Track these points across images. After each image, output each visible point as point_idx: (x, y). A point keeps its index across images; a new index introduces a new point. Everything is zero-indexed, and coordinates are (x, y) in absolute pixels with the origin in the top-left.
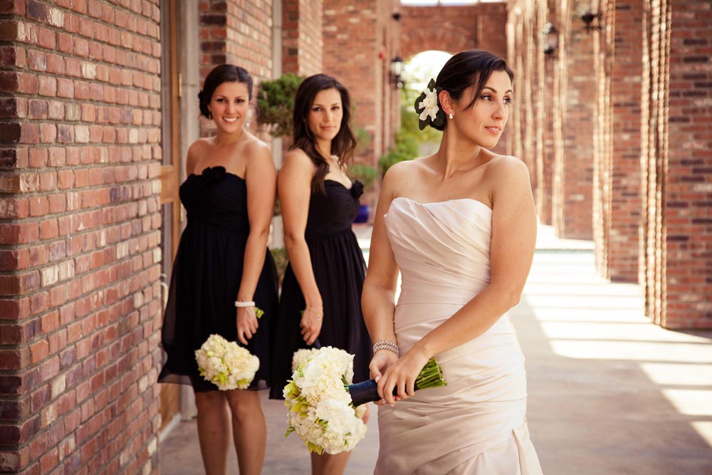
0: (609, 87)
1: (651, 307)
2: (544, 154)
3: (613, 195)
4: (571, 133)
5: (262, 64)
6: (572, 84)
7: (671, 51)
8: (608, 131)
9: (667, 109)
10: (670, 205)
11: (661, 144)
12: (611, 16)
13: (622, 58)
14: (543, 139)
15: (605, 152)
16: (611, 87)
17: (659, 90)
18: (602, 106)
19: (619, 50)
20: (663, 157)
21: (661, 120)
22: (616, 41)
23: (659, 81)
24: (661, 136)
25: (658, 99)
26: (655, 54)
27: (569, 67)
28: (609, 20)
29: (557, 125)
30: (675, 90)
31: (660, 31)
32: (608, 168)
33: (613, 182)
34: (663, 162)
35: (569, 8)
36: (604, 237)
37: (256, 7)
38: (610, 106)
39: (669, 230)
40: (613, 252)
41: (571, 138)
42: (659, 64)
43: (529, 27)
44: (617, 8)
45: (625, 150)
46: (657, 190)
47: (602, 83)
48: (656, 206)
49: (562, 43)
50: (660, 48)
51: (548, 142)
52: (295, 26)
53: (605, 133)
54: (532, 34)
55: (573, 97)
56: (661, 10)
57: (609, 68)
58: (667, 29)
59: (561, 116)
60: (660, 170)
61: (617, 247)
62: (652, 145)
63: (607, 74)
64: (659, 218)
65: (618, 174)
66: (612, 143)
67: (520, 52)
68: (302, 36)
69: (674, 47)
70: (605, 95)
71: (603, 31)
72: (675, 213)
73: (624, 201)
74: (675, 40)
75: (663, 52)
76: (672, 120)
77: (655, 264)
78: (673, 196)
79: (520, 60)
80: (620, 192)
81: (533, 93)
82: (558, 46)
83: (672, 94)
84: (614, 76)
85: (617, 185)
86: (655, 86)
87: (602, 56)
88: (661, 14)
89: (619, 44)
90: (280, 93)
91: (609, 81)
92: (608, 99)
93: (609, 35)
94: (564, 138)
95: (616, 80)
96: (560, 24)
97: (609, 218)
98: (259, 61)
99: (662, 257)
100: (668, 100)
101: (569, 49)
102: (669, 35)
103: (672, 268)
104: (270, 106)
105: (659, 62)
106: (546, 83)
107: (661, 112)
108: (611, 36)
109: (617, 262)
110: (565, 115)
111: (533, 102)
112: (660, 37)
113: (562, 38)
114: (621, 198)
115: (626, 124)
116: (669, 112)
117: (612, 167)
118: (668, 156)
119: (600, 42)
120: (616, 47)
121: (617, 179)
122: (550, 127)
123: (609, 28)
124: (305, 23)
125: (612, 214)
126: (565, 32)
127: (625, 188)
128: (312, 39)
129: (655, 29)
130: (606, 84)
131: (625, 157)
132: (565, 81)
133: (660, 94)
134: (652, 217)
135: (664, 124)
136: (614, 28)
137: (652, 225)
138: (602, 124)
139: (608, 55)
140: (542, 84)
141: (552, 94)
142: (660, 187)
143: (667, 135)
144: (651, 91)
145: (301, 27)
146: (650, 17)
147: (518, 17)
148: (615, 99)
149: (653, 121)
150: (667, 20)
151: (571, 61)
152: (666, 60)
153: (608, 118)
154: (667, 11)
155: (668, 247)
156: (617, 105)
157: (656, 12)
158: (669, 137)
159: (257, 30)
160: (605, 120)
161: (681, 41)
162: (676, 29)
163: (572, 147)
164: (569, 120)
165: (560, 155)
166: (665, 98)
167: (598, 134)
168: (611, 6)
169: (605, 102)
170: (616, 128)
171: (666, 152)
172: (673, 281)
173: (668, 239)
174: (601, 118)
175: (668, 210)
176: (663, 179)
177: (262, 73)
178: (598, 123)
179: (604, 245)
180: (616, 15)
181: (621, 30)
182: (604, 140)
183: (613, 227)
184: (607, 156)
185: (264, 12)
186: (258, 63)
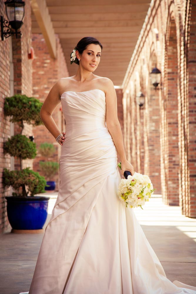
0: (166, 115)
1: (184, 209)
2: (140, 157)
3: (169, 165)
4: (152, 143)
5: (6, 91)
6: (152, 120)
7: (189, 92)
8: (166, 135)
9: (188, 118)
10: (190, 161)
11: (186, 134)
12: (166, 83)
13: (171, 102)
14: (140, 149)
15: (165, 146)
16: (167, 115)
17: (184, 110)
18: (163, 125)
19: (170, 98)
20: (187, 140)
21: (186, 123)
22: (168, 94)
23: (184, 106)
24: (186, 130)
25: (184, 114)
26: (183, 94)
27: (150, 112)
28: (165, 85)
29: (146, 140)
30: (191, 110)
31: (184, 84)
32: (166, 153)
33: (169, 159)
34: (187, 142)
35: (149, 84)
36: (166, 185)
37: (3, 64)
38: (166, 124)
39: (190, 172)
40: (170, 192)
41: (152, 146)
42: (184, 99)
43: (133, 97)
44: (168, 79)
45: (174, 144)
46: (185, 155)
47: (163, 113)
48: (185, 162)
49: (147, 101)
50: (184, 92)
51: (142, 150)
52: (20, 80)
53: (165, 137)
54: (134, 101)
55: (152, 126)
56: (184, 75)
57: (165, 107)
58: (187, 83)
59: (147, 135)
60: (186, 145)
61: (171, 190)
62: (183, 135)
63: (165, 110)
64: (186, 167)
65: (171, 155)
66: (168, 141)
67: (129, 111)
68: (23, 85)
69: (190, 91)
70: (164, 119)
71: (163, 90)
72: (193, 165)
73: (174, 168)
74: (190, 88)
75: (186, 93)
76: (190, 123)
77: (185, 189)
78: (192, 157)
79: (129, 114)
80: (172, 164)
81: (135, 129)
82: (145, 103)
83: (190, 111)
84: (168, 110)
85: (171, 160)
86: (183, 109)
87: (163, 102)
88: (184, 77)
89: (170, 96)
90: (14, 102)
91: (166, 112)
92: (165, 121)
93: (165, 91)
94: (149, 146)
95: (169, 112)
96: (145, 92)
97: (168, 176)
98: (5, 89)
99: (188, 185)
100: (188, 114)
101: (150, 103)
102: (188, 85)
103: (192, 189)
104: (10, 107)
105: (184, 98)
106: (140, 122)
107: (186, 120)
108: (166, 92)
109: (172, 197)
110: (149, 135)
111: (135, 133)
112: (184, 86)
113: (146, 98)
114: (172, 166)
115: (174, 132)
116: (189, 119)
117: (168, 152)
118: (189, 139)
119: (162, 96)
120: (168, 97)
121: (171, 157)
122: (143, 143)
123: (165, 89)
124: (24, 80)
125: (169, 174)
126: (148, 95)
127: (174, 162)
128: (28, 88)
129: (182, 84)
130: (164, 114)
131: (174, 147)
132: (148, 119)
133: (185, 112)
134: (183, 168)
135: (187, 125)
136: (167, 88)
137: (183, 172)
138: (163, 133)
139: (165, 101)
140: (139, 123)
141: (143, 127)
142: (186, 154)
143: (188, 130)
144: (181, 111)
145: (23, 81)
146: (180, 79)
147: (127, 94)
148: (168, 120)
149: (183, 125)
150: (187, 79)
151: (151, 109)
152: (187, 97)
153: (166, 130)
154: (187, 75)
155: (191, 180)
156: (170, 123)
157: (182, 76)
158: (189, 130)
159: (4, 75)
160: (164, 131)
161: (193, 88)
162: (191, 83)
163: (153, 150)
164: (151, 137)
165: (147, 154)
166: (187, 113)
167: (162, 138)
168: (166, 78)
169: (164, 123)
170: (170, 134)
171: (188, 137)
172: (193, 196)
173: (191, 176)
174: (163, 130)
175: (190, 163)
176: (187, 150)
177: (6, 94)
178: (162, 132)
179: (166, 189)
180: (168, 82)
181: (170, 89)
182: (164, 140)
183: (169, 180)
184: (166, 147)
185: (7, 68)
186: (4, 89)
